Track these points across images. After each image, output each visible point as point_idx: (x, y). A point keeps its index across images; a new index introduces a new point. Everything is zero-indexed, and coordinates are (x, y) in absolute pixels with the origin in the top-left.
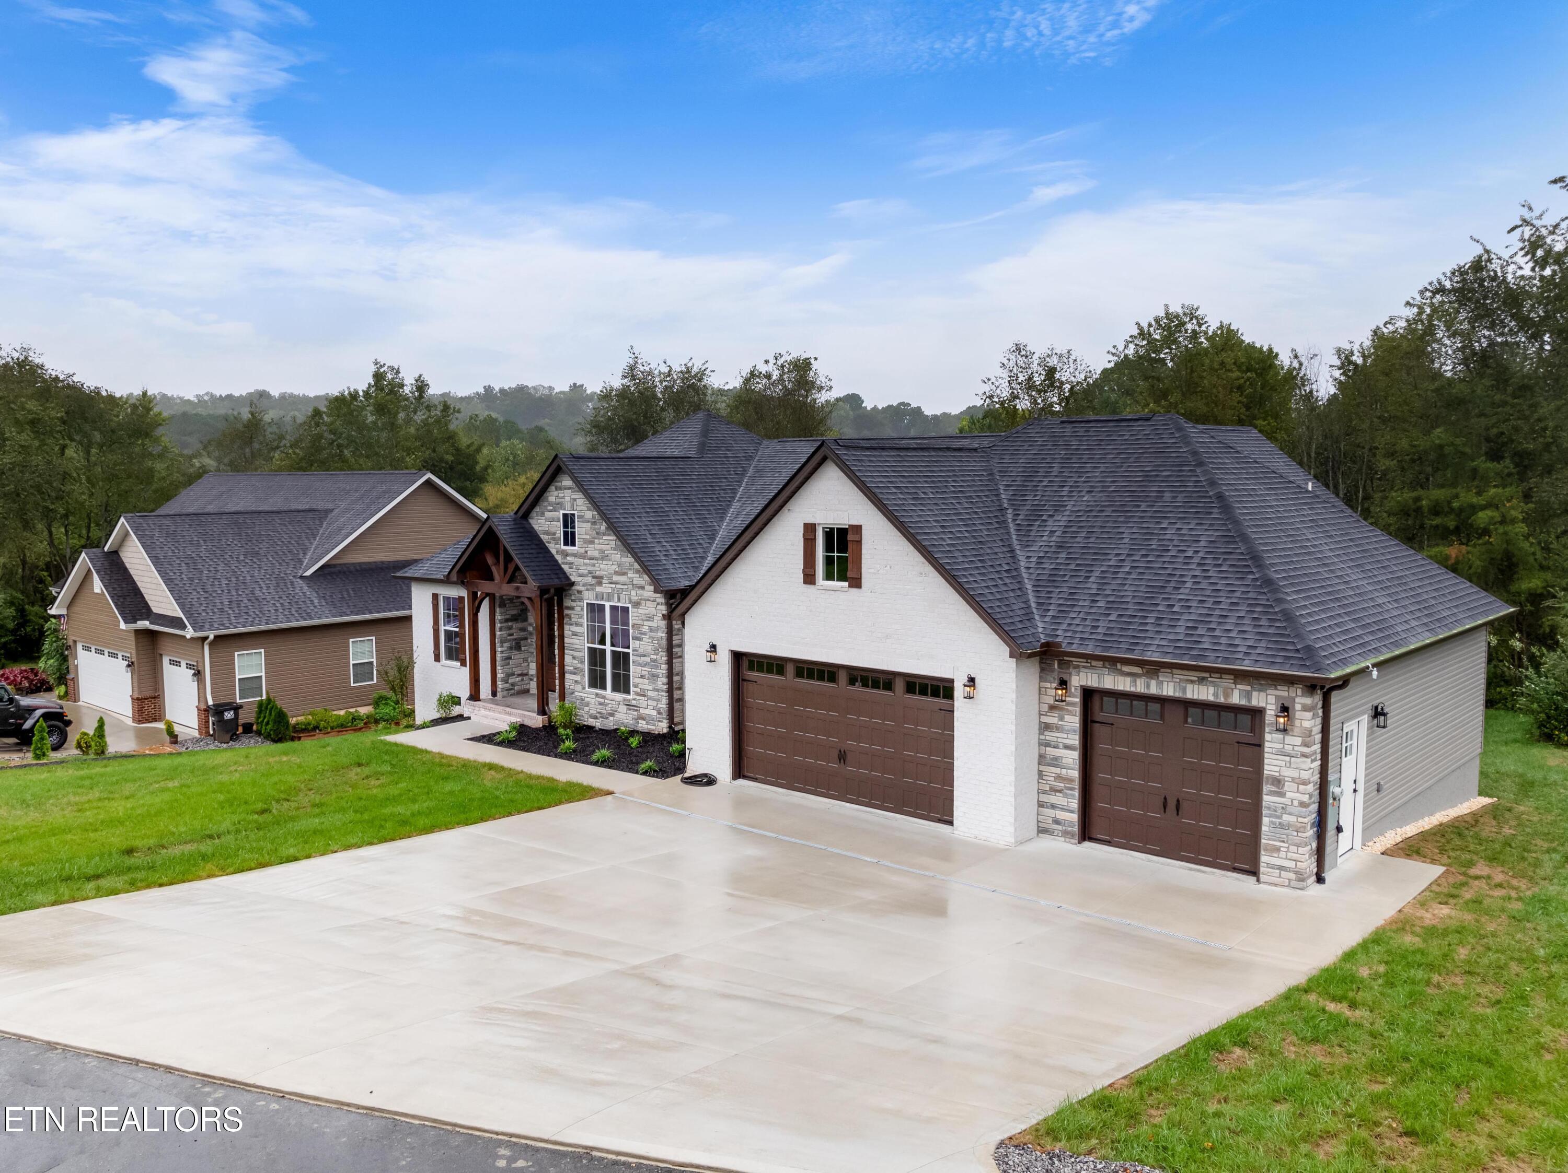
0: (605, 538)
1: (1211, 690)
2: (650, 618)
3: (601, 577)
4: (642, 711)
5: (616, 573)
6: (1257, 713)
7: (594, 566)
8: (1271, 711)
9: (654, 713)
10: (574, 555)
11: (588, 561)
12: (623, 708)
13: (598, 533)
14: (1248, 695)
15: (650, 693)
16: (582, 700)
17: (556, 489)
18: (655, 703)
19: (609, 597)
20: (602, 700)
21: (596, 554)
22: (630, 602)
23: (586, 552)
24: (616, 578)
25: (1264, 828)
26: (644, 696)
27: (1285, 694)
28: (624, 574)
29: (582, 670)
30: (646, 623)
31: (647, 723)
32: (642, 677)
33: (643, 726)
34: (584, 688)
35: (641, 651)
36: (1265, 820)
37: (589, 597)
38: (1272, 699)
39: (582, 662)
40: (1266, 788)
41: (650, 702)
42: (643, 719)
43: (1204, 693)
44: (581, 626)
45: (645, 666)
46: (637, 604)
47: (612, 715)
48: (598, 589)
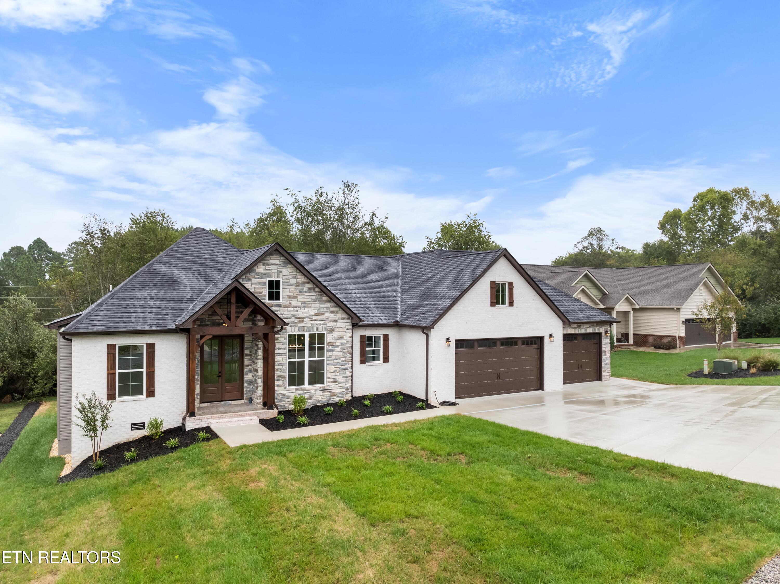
0: (306, 294)
1: (592, 329)
2: (341, 338)
3: (304, 318)
4: (333, 391)
5: (316, 314)
6: (600, 334)
7: (297, 311)
8: (603, 333)
9: (344, 390)
10: (280, 306)
11: (292, 309)
12: (319, 393)
13: (300, 292)
14: (599, 329)
15: (340, 380)
16: (284, 395)
17: (264, 264)
18: (344, 385)
19: (309, 329)
20: (302, 392)
21: (299, 304)
22: (326, 330)
23: (290, 303)
24: (314, 318)
25: (603, 366)
26: (336, 382)
27: (605, 327)
28: (323, 314)
29: (284, 377)
30: (338, 341)
31: (338, 397)
32: (335, 372)
33: (334, 399)
34: (285, 388)
35: (334, 357)
36: (603, 363)
37: (290, 330)
38: (603, 329)
39: (284, 372)
40: (603, 354)
41: (340, 385)
42: (335, 396)
43: (590, 330)
44: (285, 349)
45: (337, 365)
46: (331, 331)
47: (310, 399)
48: (300, 325)
